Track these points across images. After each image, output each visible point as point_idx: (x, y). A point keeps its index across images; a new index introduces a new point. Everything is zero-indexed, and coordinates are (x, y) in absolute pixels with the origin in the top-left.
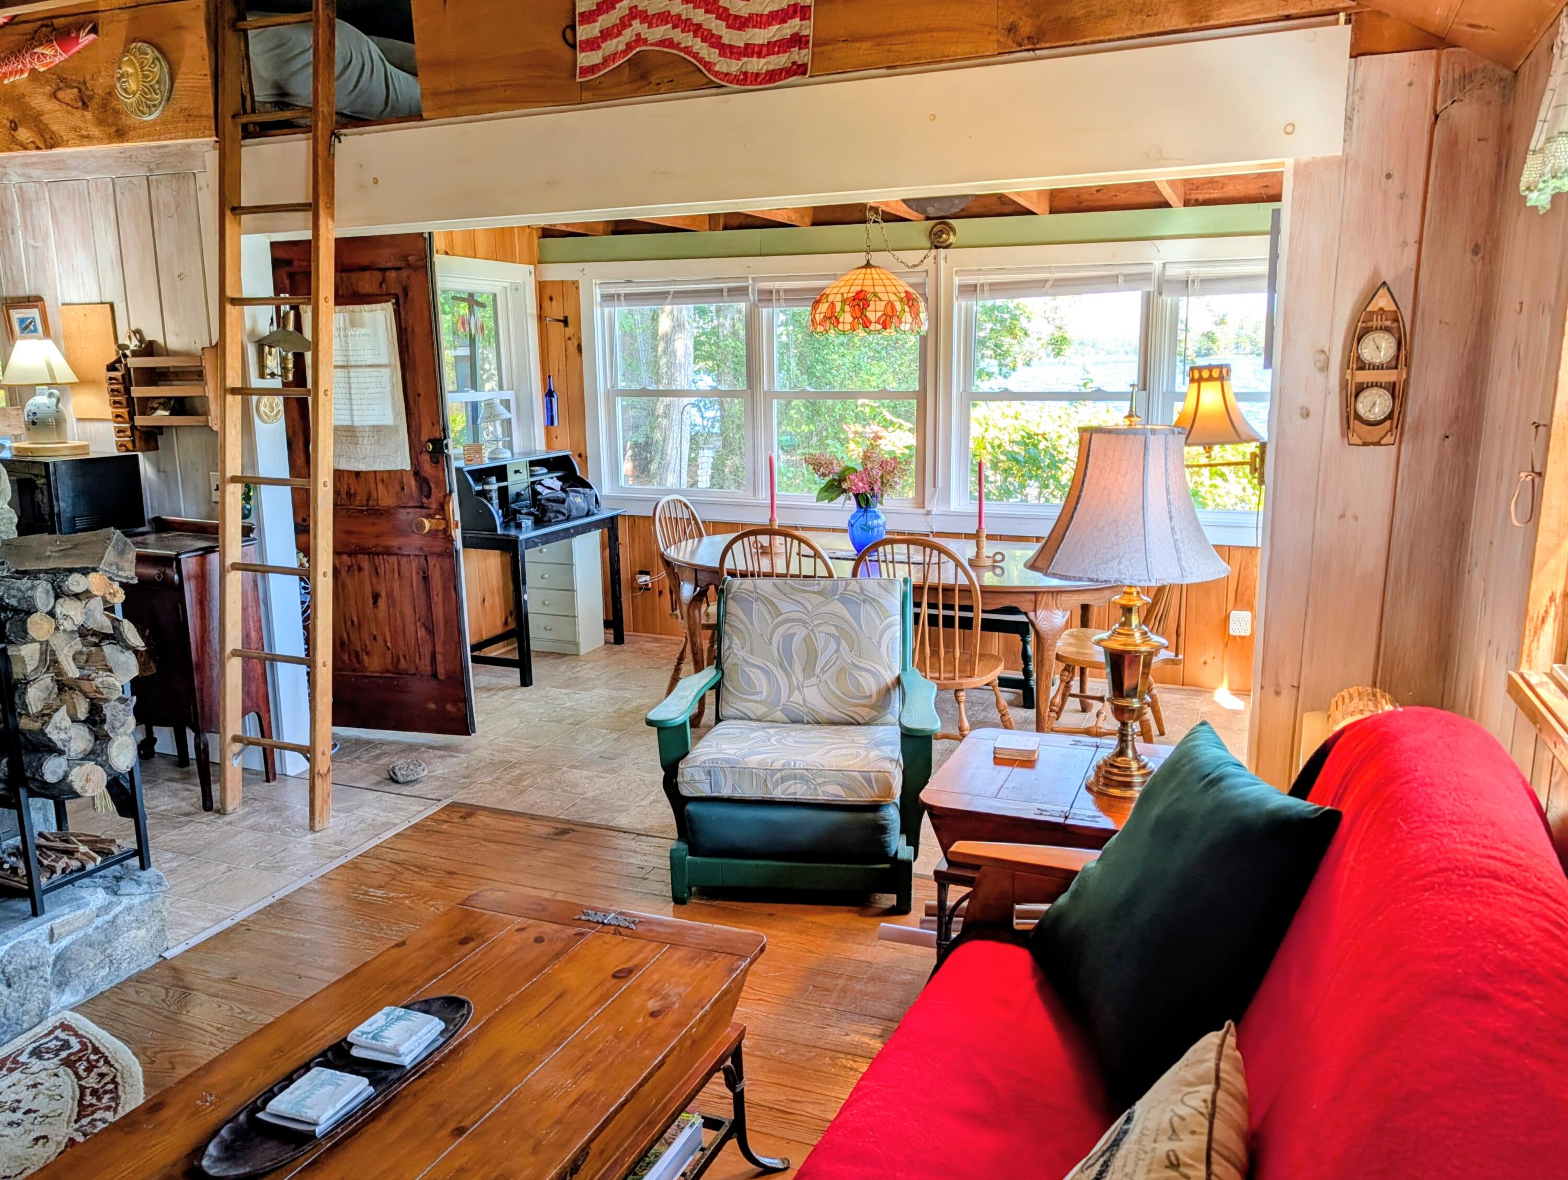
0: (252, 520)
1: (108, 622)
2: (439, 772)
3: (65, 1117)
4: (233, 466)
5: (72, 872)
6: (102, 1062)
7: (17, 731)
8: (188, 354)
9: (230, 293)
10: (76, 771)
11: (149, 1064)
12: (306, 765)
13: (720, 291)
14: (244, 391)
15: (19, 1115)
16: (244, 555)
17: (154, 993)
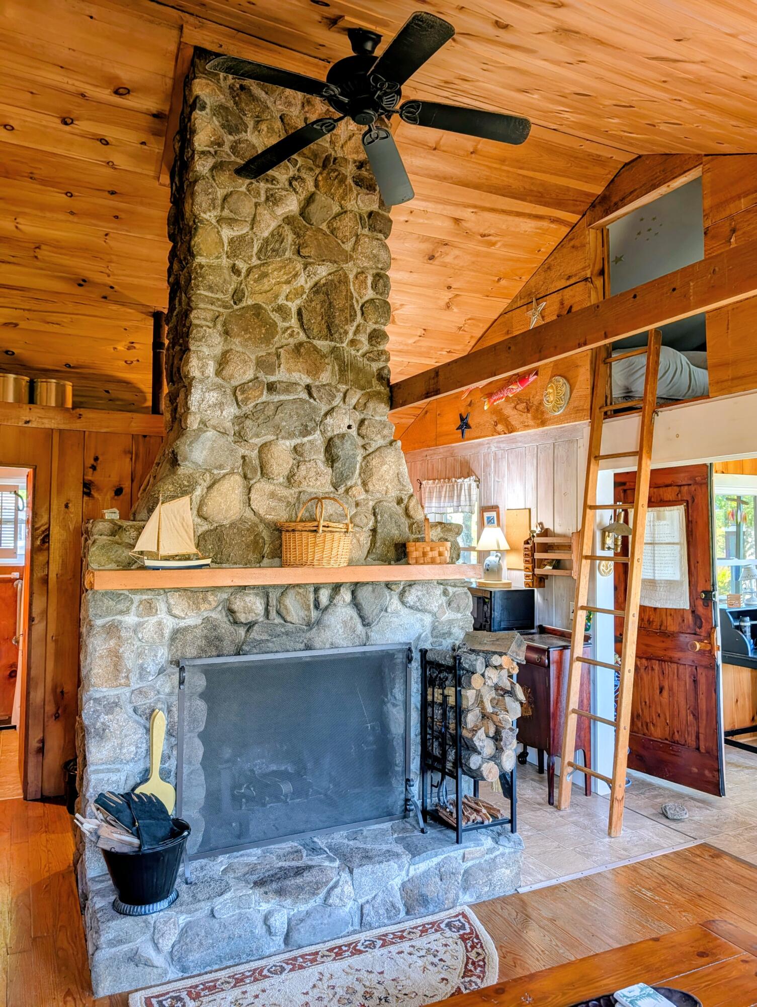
0: (590, 632)
1: (509, 684)
3: (458, 971)
4: (583, 601)
5: (477, 823)
6: (479, 946)
7: (461, 736)
8: (564, 536)
9: (589, 503)
10: (485, 765)
11: (503, 957)
12: (609, 791)
14: (592, 558)
15: (436, 960)
16: (584, 653)
17: (510, 912)
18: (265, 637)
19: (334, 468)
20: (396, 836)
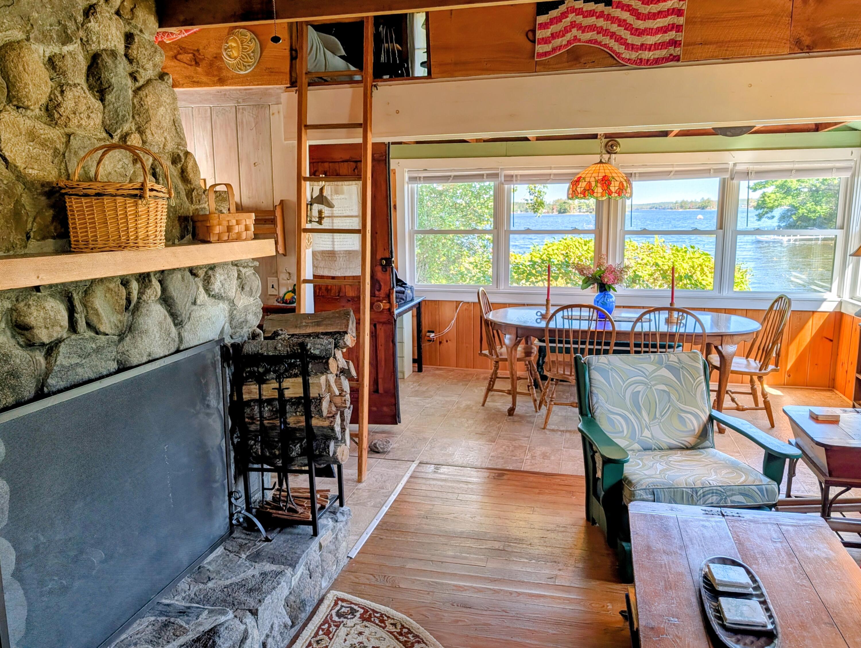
1: (345, 363)
4: (304, 274)
9: (303, 174)
10: (339, 449)
13: (482, 175)
14: (308, 231)
17: (366, 577)
19: (106, 103)
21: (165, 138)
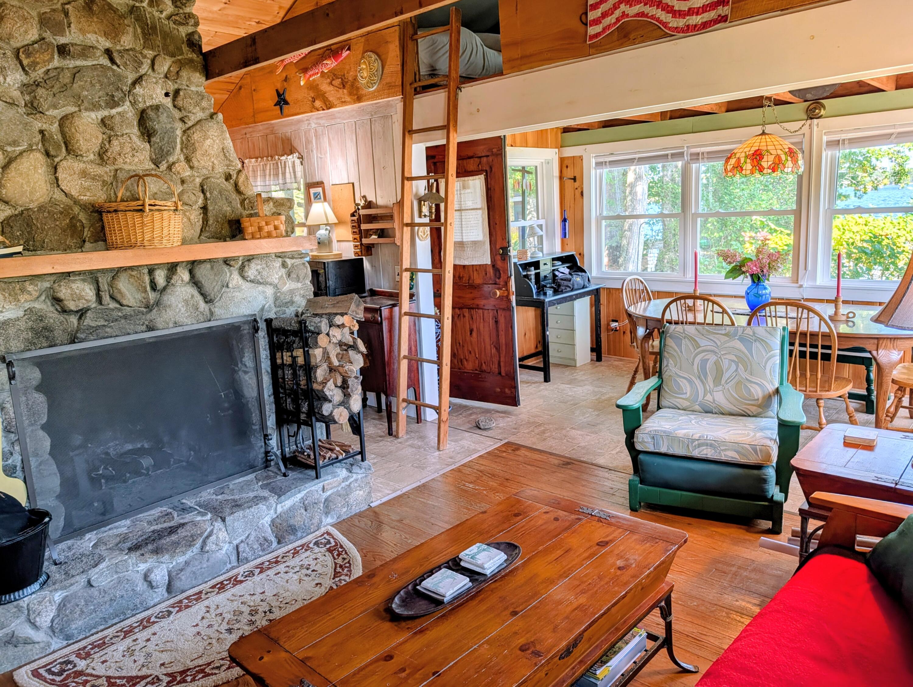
0: (414, 290)
1: (351, 339)
2: (501, 425)
3: (329, 575)
4: (406, 264)
5: (333, 459)
6: (344, 552)
7: (312, 390)
8: (386, 207)
9: (407, 175)
10: (336, 410)
11: (364, 556)
12: (436, 416)
13: (667, 155)
14: (412, 225)
15: (309, 572)
16: (410, 308)
17: (365, 523)
18: (102, 322)
19: (152, 143)
20: (260, 483)
21: (213, 163)
